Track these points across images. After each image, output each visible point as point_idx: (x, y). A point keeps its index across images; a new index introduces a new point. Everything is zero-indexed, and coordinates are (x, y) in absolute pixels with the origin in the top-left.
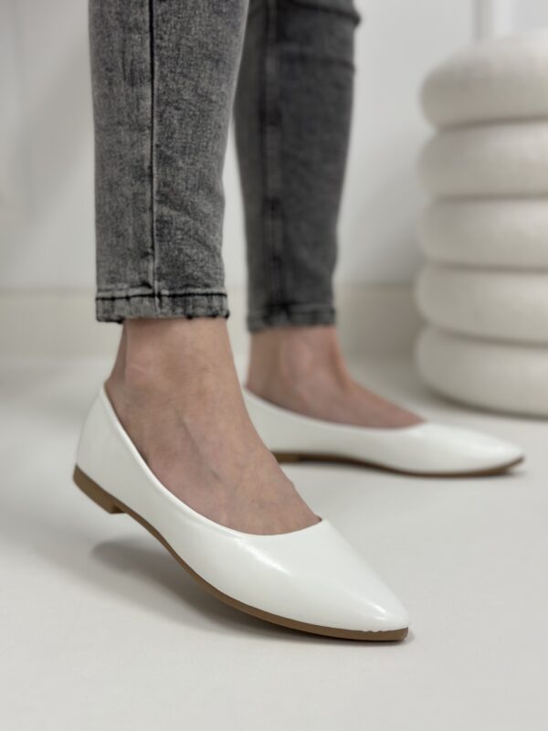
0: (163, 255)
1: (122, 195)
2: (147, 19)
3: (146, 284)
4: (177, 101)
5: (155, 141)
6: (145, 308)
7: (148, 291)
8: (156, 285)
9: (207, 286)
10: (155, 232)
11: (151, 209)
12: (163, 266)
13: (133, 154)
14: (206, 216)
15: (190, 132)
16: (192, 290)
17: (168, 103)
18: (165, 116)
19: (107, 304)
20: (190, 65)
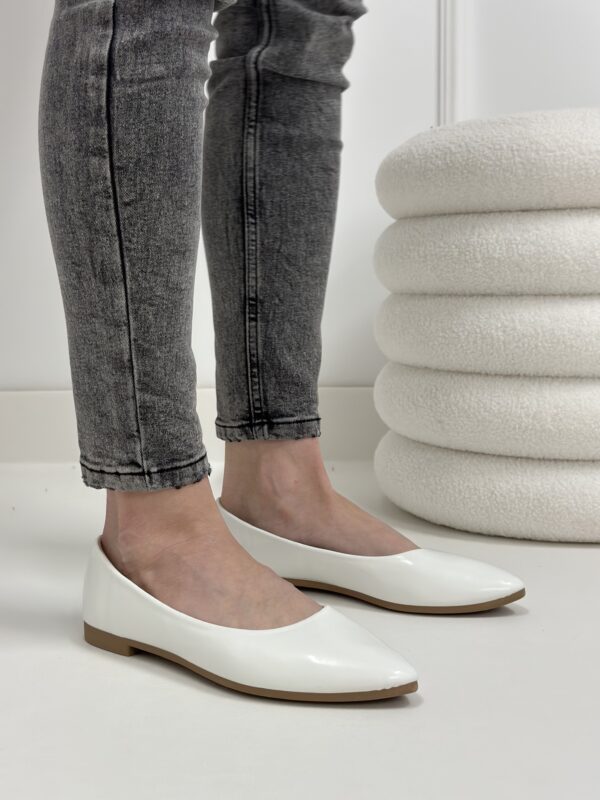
0: (148, 436)
1: (102, 380)
2: (114, 222)
3: (134, 463)
4: (150, 299)
5: (132, 336)
6: (137, 485)
7: (140, 470)
8: (145, 464)
9: (191, 456)
10: (139, 417)
11: (134, 397)
12: (149, 447)
13: (111, 347)
14: (185, 394)
15: (165, 324)
16: (178, 464)
17: (141, 301)
18: (140, 313)
19: (96, 475)
20: (159, 264)
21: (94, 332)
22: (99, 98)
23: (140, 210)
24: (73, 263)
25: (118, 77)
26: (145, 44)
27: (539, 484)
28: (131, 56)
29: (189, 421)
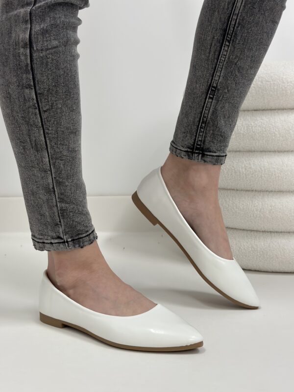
0: (65, 224)
1: (40, 198)
2: (40, 121)
3: (59, 238)
4: (61, 157)
6: (62, 248)
7: (63, 241)
8: (65, 237)
9: (87, 231)
10: (60, 215)
11: (57, 206)
12: (66, 229)
13: (43, 182)
14: (81, 202)
15: (69, 168)
16: (81, 236)
17: (56, 159)
18: (56, 164)
19: (41, 244)
20: (64, 139)
21: (34, 175)
22: (26, 59)
23: (52, 114)
24: (20, 142)
25: (35, 48)
26: (47, 31)
27: (263, 244)
28: (40, 37)
29: (85, 214)
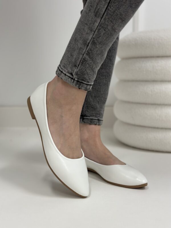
0: (80, 69)
1: (77, 45)
3: (72, 74)
4: (105, 28)
5: (94, 36)
6: (69, 81)
7: (72, 77)
8: (75, 76)
9: (88, 82)
10: (81, 61)
11: (83, 55)
12: (79, 72)
13: (86, 36)
14: (98, 63)
15: (105, 38)
16: (83, 82)
17: (103, 27)
18: (100, 31)
19: (60, 72)
20: (114, 19)
21: (84, 29)
24: (91, 5)
29: (94, 71)
